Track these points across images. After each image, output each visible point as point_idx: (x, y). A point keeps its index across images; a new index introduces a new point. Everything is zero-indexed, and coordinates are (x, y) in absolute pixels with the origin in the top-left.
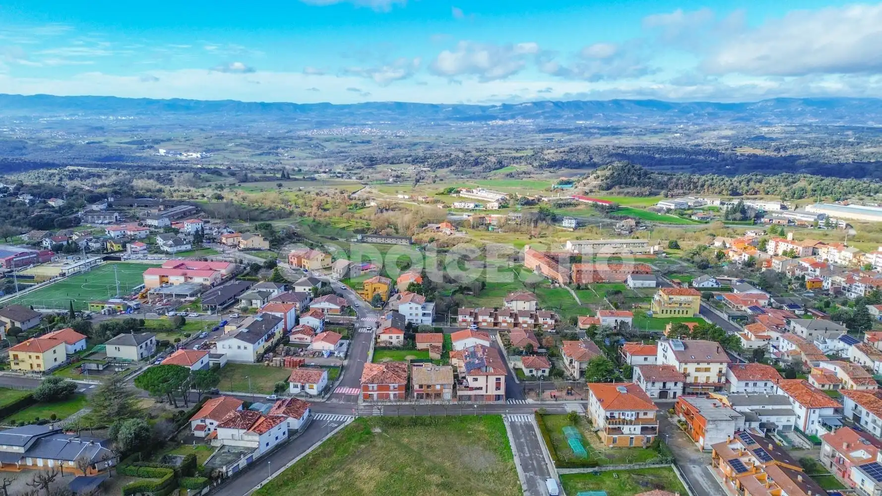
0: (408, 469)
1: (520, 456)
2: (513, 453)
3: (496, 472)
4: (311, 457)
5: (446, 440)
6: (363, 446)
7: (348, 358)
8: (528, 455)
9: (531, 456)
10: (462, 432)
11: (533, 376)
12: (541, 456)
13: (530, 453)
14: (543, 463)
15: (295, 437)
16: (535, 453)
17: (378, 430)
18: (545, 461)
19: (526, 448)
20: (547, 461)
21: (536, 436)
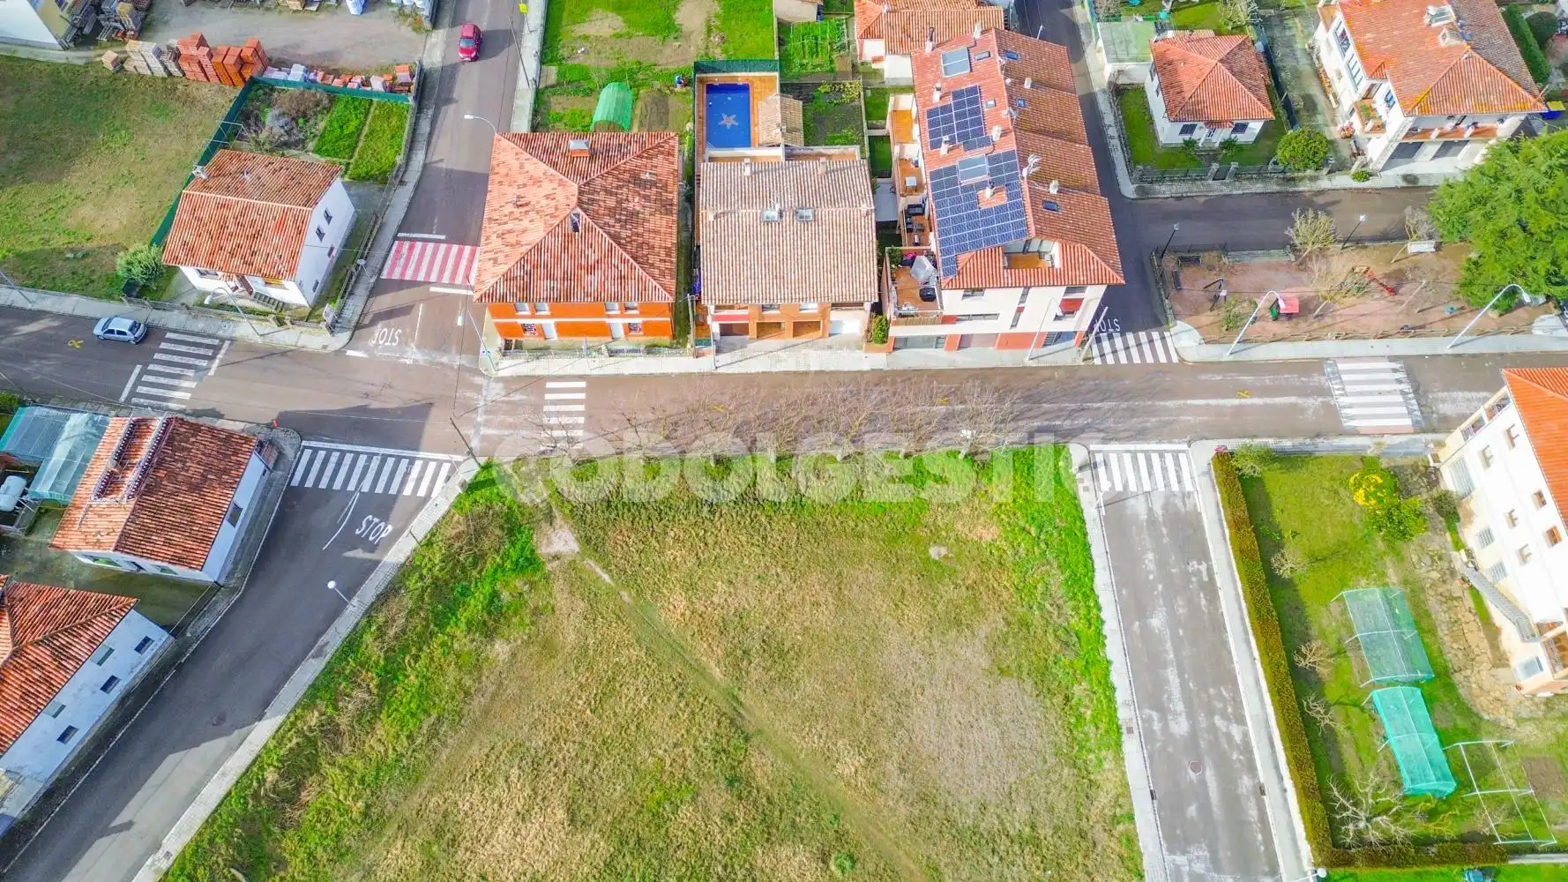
0: (686, 811)
1: (1148, 737)
2: (1123, 714)
3: (1045, 832)
4: (271, 776)
5: (842, 603)
6: (500, 649)
7: (446, 19)
8: (1181, 727)
9: (1193, 733)
10: (906, 549)
11: (1190, 144)
12: (1236, 732)
13: (1191, 715)
14: (1246, 782)
15: (209, 621)
16: (1211, 713)
17: (561, 541)
18: (1251, 768)
19: (1172, 675)
20: (1264, 775)
21: (1210, 589)
